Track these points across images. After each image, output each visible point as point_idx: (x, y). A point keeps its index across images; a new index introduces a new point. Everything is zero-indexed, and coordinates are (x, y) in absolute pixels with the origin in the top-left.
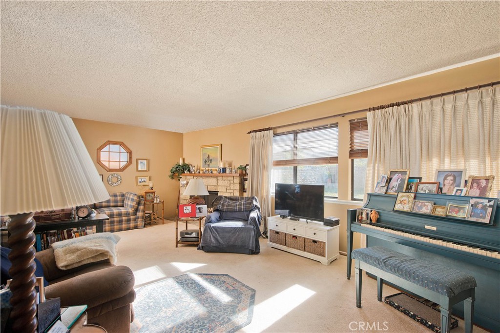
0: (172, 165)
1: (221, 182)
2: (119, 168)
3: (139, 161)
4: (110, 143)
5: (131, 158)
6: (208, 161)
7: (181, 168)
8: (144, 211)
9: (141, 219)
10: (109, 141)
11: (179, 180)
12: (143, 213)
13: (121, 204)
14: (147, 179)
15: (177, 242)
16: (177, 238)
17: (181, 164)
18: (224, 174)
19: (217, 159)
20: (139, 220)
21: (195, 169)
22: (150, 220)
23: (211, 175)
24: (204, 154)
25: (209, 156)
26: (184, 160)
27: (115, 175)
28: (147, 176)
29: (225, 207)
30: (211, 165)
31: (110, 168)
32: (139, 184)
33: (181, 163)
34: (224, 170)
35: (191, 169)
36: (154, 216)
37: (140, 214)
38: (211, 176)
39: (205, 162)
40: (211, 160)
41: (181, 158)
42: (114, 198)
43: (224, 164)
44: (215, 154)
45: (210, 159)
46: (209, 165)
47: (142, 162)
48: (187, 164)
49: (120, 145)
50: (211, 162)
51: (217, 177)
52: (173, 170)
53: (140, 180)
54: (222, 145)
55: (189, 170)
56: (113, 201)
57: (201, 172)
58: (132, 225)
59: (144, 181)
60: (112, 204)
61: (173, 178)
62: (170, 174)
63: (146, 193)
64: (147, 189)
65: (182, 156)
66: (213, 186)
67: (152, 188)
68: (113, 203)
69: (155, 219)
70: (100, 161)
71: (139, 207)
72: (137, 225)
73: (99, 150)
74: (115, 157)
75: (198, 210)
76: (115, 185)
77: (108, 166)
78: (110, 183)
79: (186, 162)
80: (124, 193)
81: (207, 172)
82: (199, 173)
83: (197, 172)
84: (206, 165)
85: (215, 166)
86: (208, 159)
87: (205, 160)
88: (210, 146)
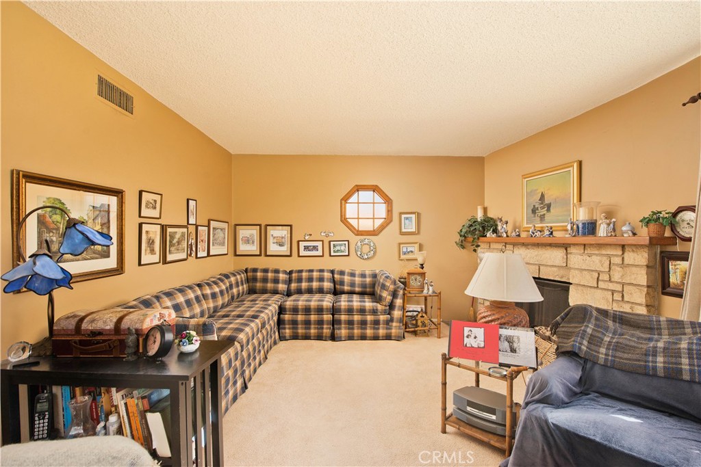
0: (462, 221)
1: (577, 258)
2: (372, 229)
3: (403, 216)
4: (358, 188)
5: (389, 211)
6: (541, 207)
7: (478, 227)
8: (403, 308)
9: (398, 324)
10: (357, 186)
11: (475, 251)
12: (401, 313)
13: (372, 290)
14: (415, 248)
15: (446, 419)
16: (444, 409)
17: (479, 220)
18: (589, 239)
19: (565, 202)
20: (394, 324)
21: (509, 228)
22: (416, 326)
23: (550, 240)
24: (530, 194)
25: (543, 196)
26: (485, 210)
27: (366, 241)
28: (416, 243)
29: (603, 350)
30: (548, 217)
31: (360, 229)
32: (403, 257)
33: (480, 216)
34: (591, 228)
35: (499, 228)
36: (422, 319)
37: (397, 313)
38: (551, 245)
39: (534, 211)
40: (549, 206)
41: (479, 207)
42: (360, 279)
43: (591, 211)
44: (559, 187)
45: (547, 202)
46: (542, 218)
47: (407, 218)
48: (492, 219)
49: (374, 191)
50: (548, 210)
51: (566, 246)
52: (464, 231)
53: (405, 250)
54: (580, 163)
55: (495, 231)
56: (359, 284)
57: (523, 235)
58: (382, 332)
59: (412, 252)
60: (357, 289)
61: (463, 247)
62: (458, 238)
63: (409, 274)
64: (414, 267)
65: (482, 203)
66: (555, 269)
67: (422, 266)
68: (358, 287)
69: (424, 324)
70: (346, 219)
71: (395, 300)
72: (391, 333)
73: (343, 202)
74: (366, 210)
75: (505, 345)
76: (366, 257)
77: (357, 228)
78: (359, 253)
79: (491, 214)
80: (377, 271)
81: (538, 234)
82: (519, 236)
83: (514, 234)
84: (535, 217)
85: (560, 218)
86: (542, 204)
87: (534, 206)
88: (546, 171)
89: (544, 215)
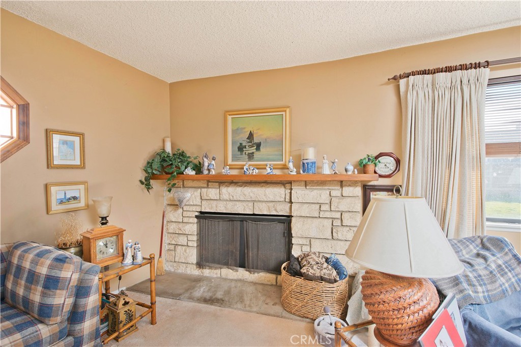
3: (54, 137)
5: (24, 124)
6: (249, 145)
11: (170, 190)
19: (276, 143)
25: (251, 135)
28: (82, 184)
32: (56, 207)
36: (127, 308)
39: (241, 148)
40: (258, 146)
44: (271, 128)
45: (256, 140)
50: (258, 149)
59: (74, 198)
67: (105, 220)
69: (129, 316)
84: (242, 154)
85: (271, 157)
86: (251, 142)
87: (241, 144)
88: (254, 111)
89: (253, 153)
